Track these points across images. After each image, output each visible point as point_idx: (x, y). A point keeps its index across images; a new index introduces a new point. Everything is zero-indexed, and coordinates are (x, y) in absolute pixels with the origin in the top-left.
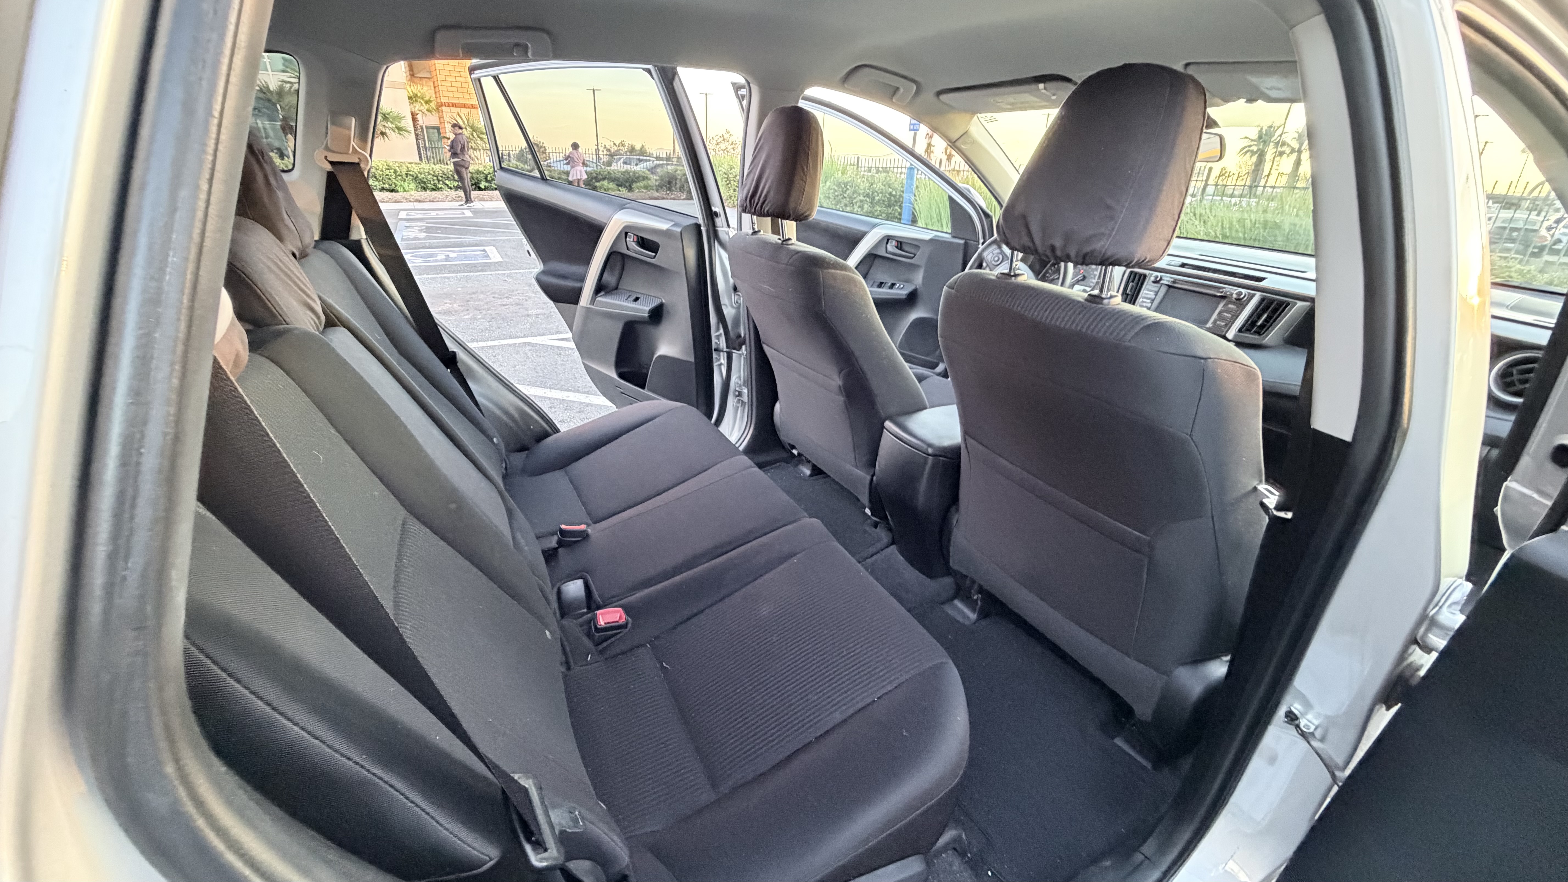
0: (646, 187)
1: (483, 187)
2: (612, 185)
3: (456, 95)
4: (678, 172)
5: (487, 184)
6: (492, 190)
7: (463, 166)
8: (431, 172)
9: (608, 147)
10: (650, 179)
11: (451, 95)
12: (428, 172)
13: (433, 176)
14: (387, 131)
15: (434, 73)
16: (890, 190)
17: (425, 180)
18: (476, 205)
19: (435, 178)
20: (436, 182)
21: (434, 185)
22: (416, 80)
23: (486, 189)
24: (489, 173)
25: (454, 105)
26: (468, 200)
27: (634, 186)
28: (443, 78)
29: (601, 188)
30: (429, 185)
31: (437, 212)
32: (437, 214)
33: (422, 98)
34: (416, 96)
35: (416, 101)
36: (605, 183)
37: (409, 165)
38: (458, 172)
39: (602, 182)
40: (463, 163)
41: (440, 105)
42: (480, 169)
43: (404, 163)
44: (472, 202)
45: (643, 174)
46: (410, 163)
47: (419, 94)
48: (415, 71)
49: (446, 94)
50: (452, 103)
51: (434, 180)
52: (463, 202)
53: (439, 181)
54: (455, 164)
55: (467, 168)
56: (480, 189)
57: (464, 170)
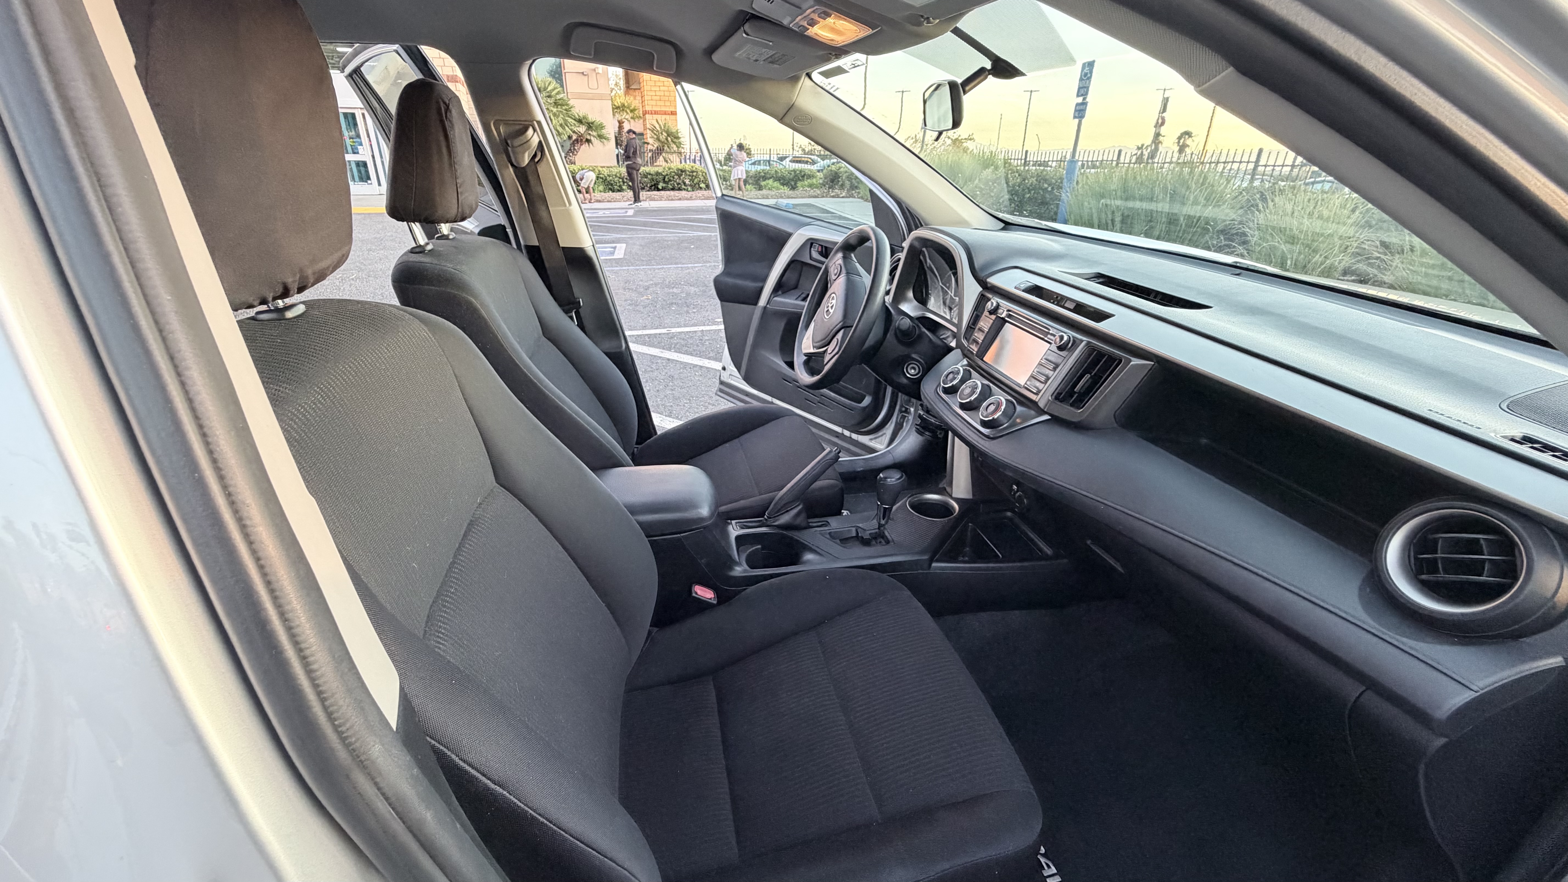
0: (810, 186)
1: (660, 188)
2: (776, 184)
3: (659, 103)
4: (842, 170)
5: (664, 185)
6: (669, 190)
7: (634, 169)
8: (618, 175)
9: (803, 147)
10: (816, 177)
11: (654, 103)
12: (616, 175)
13: (620, 178)
14: (592, 138)
15: (642, 85)
16: (1046, 186)
17: (612, 182)
18: (643, 204)
19: (621, 180)
20: (621, 183)
21: (620, 186)
22: (631, 92)
23: (664, 189)
24: (667, 175)
25: (656, 113)
26: (637, 199)
27: (799, 184)
28: (648, 88)
29: (765, 186)
30: (616, 187)
31: (604, 211)
32: (604, 214)
33: (628, 108)
34: (623, 105)
35: (623, 110)
36: (770, 182)
37: (601, 169)
38: (630, 174)
39: (767, 181)
40: (634, 166)
41: (645, 113)
42: (660, 171)
43: (597, 167)
44: (640, 202)
45: (809, 173)
46: (602, 167)
47: (626, 105)
48: (631, 83)
49: (651, 103)
50: (655, 111)
51: (619, 182)
52: (632, 202)
53: (624, 182)
54: (628, 167)
55: (638, 170)
56: (658, 190)
57: (635, 172)
